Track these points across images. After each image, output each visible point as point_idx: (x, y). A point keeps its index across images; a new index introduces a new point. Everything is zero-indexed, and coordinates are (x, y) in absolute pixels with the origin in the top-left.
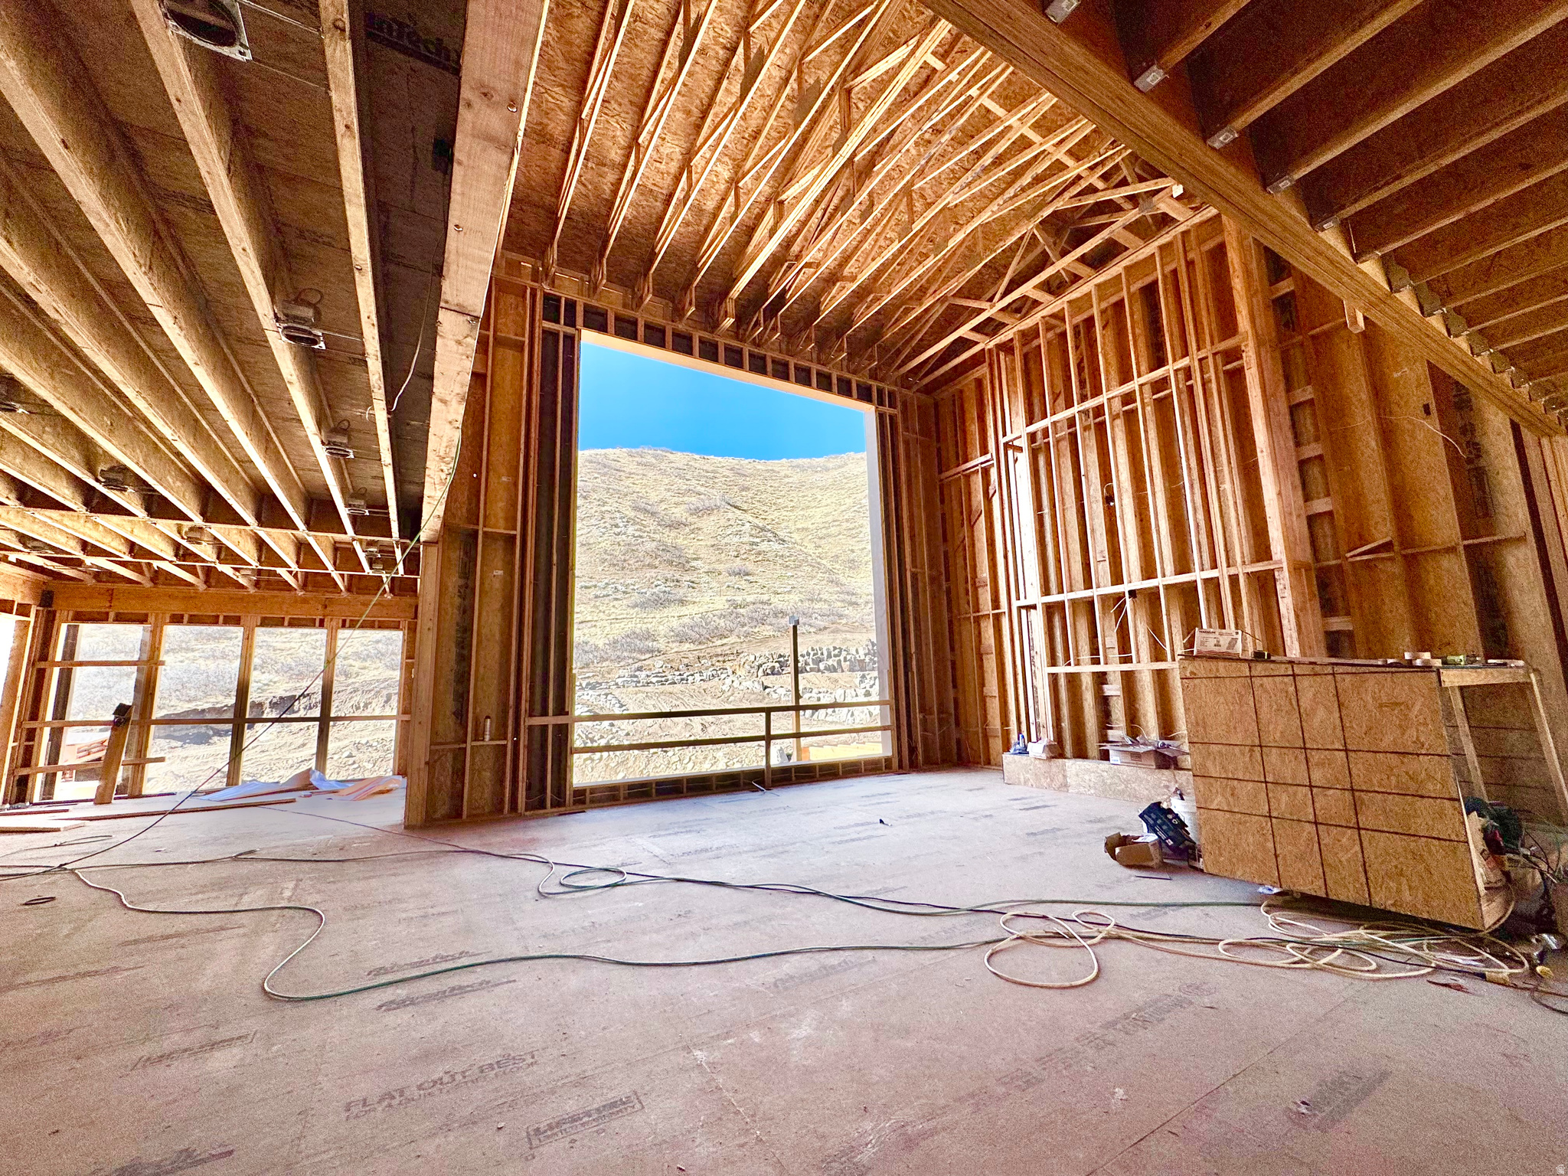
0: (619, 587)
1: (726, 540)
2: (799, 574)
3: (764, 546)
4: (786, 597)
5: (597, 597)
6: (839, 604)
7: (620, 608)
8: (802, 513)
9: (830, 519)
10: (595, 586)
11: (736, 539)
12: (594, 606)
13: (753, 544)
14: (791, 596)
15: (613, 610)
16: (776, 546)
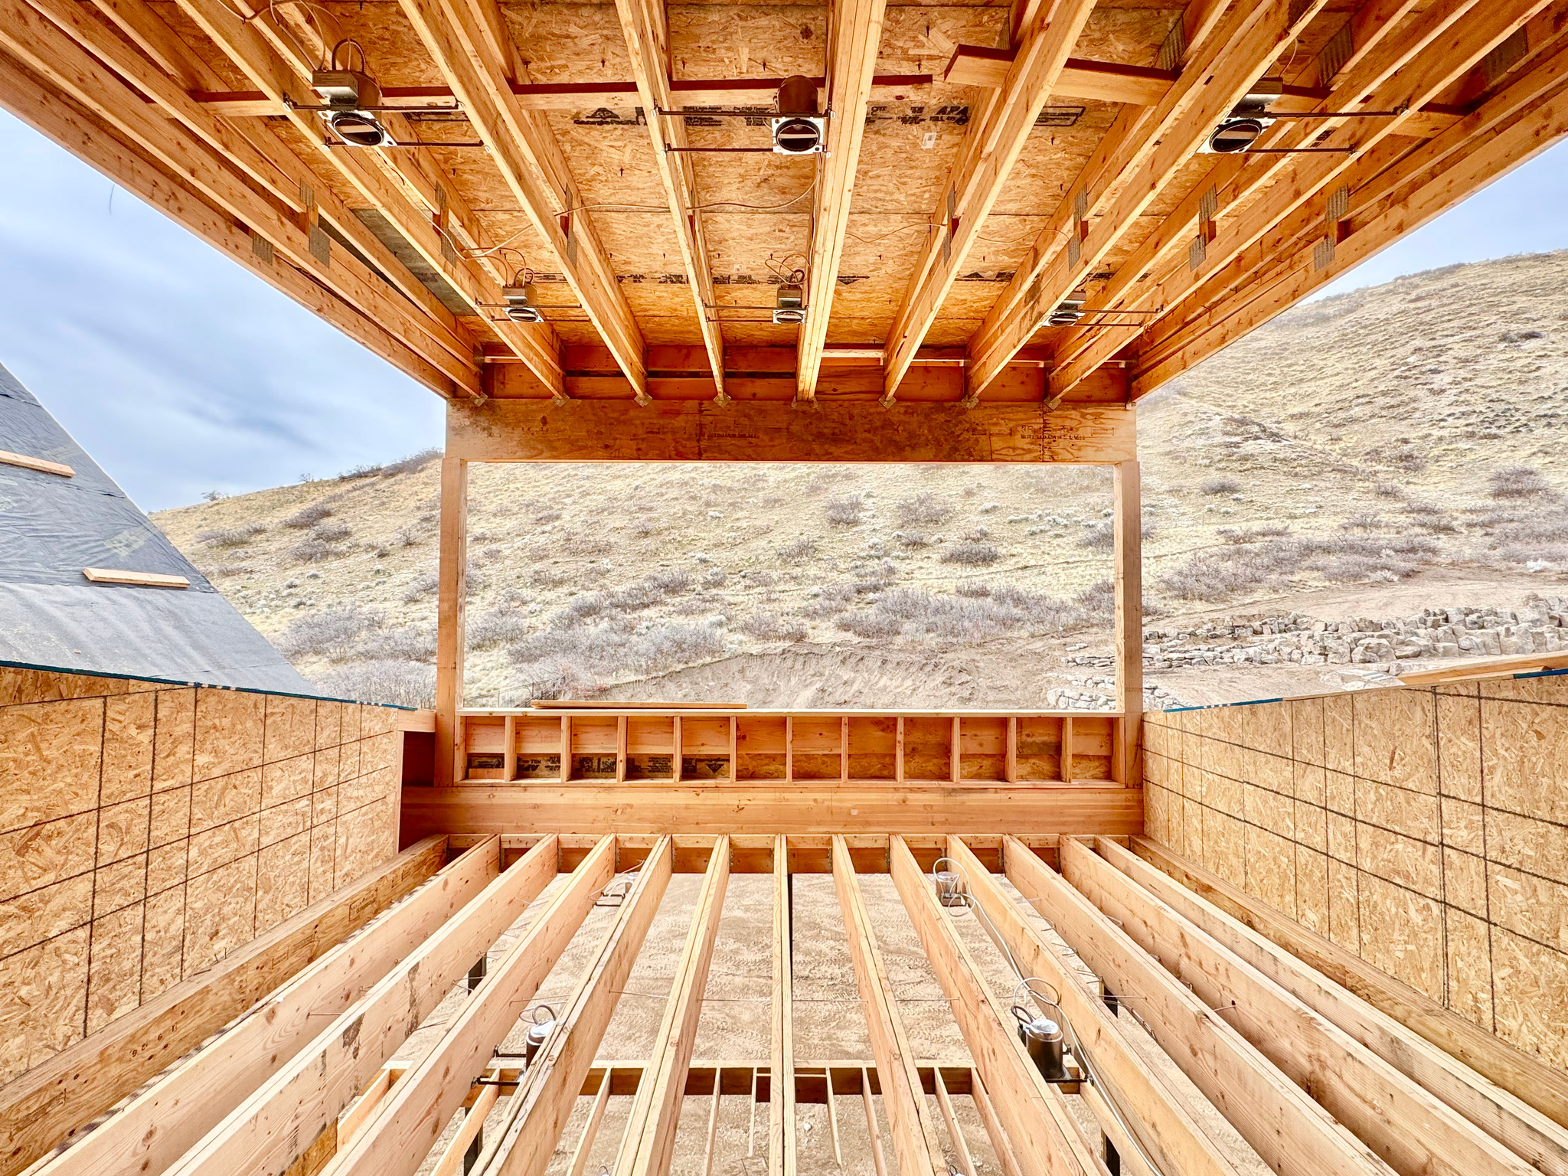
0: (1059, 520)
1: (1187, 443)
2: (1322, 484)
3: (1250, 447)
4: (1313, 522)
5: (1033, 534)
6: (1418, 530)
7: (1066, 547)
8: (1292, 390)
9: (1349, 394)
10: (1027, 519)
11: (1201, 442)
12: (1035, 547)
13: (1228, 445)
14: (1321, 521)
15: (1059, 551)
16: (1269, 445)
